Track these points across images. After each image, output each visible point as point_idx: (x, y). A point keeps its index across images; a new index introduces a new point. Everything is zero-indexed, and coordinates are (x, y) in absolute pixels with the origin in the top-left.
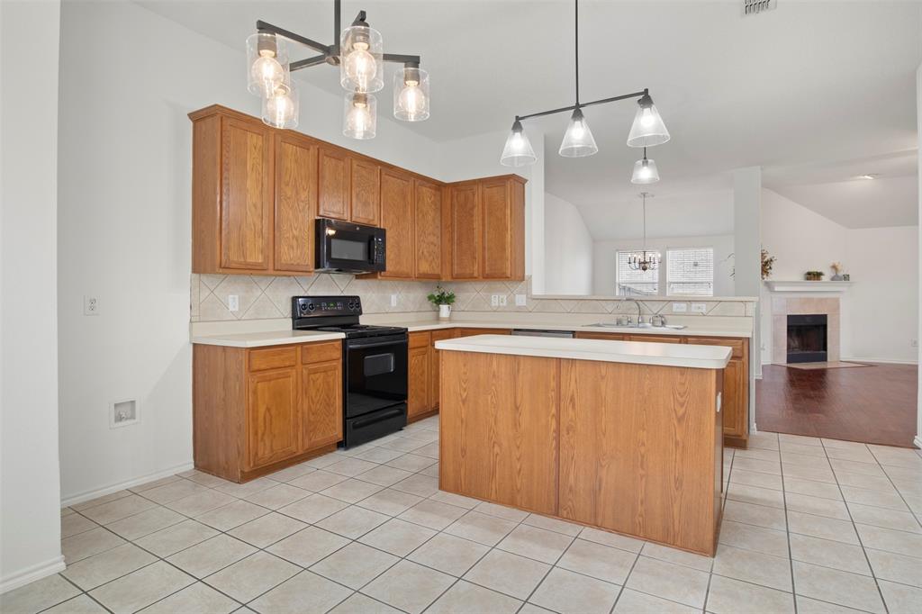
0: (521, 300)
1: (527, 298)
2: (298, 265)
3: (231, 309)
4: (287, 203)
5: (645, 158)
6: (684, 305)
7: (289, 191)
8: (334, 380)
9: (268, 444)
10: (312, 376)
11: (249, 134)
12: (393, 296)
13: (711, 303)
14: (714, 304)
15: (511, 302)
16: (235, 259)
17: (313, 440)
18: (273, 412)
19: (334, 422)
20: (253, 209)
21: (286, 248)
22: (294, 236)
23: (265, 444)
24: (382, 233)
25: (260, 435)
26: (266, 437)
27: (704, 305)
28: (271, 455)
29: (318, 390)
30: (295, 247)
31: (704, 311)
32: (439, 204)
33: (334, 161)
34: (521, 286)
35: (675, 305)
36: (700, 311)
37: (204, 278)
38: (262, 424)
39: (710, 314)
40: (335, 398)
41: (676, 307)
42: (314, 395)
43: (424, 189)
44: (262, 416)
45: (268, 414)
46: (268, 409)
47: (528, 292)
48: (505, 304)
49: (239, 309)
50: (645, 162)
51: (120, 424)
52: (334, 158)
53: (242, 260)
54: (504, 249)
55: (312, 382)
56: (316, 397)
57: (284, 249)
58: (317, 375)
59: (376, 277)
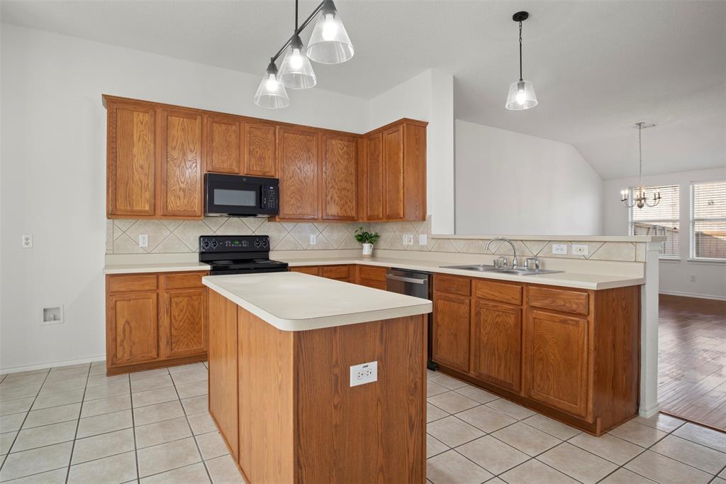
0: (423, 240)
1: (428, 238)
2: (185, 210)
3: (141, 244)
4: (174, 163)
5: (521, 80)
6: (564, 246)
7: (175, 154)
8: (199, 304)
9: (127, 349)
10: (176, 299)
11: (135, 114)
12: (312, 236)
13: (594, 244)
14: (598, 245)
15: (417, 241)
16: (123, 208)
17: (175, 350)
18: (133, 324)
19: (201, 338)
20: (140, 169)
21: (172, 198)
22: (180, 189)
23: (124, 348)
24: (275, 182)
25: (119, 340)
26: (125, 343)
27: (585, 247)
28: (129, 358)
29: (182, 310)
30: (182, 197)
31: (586, 253)
32: (353, 154)
33: (224, 127)
34: (422, 226)
35: (555, 246)
36: (580, 253)
37: (117, 222)
38: (121, 333)
39: (591, 258)
40: (200, 318)
41: (556, 249)
42: (177, 314)
43: (334, 142)
44: (122, 327)
45: (127, 326)
46: (128, 322)
47: (428, 232)
48: (412, 243)
49: (149, 245)
50: (521, 85)
51: (46, 323)
52: (224, 123)
53: (129, 208)
54: (398, 191)
55: (174, 305)
56: (179, 315)
57: (171, 198)
58: (181, 299)
59: (275, 221)
